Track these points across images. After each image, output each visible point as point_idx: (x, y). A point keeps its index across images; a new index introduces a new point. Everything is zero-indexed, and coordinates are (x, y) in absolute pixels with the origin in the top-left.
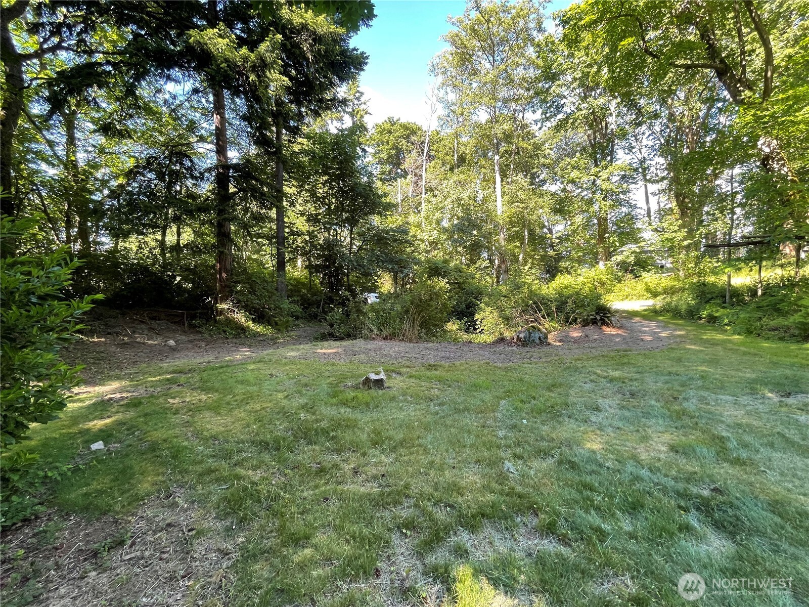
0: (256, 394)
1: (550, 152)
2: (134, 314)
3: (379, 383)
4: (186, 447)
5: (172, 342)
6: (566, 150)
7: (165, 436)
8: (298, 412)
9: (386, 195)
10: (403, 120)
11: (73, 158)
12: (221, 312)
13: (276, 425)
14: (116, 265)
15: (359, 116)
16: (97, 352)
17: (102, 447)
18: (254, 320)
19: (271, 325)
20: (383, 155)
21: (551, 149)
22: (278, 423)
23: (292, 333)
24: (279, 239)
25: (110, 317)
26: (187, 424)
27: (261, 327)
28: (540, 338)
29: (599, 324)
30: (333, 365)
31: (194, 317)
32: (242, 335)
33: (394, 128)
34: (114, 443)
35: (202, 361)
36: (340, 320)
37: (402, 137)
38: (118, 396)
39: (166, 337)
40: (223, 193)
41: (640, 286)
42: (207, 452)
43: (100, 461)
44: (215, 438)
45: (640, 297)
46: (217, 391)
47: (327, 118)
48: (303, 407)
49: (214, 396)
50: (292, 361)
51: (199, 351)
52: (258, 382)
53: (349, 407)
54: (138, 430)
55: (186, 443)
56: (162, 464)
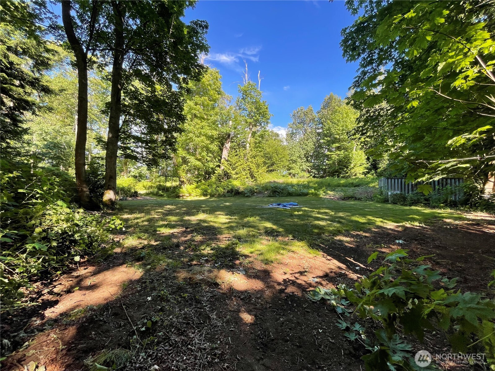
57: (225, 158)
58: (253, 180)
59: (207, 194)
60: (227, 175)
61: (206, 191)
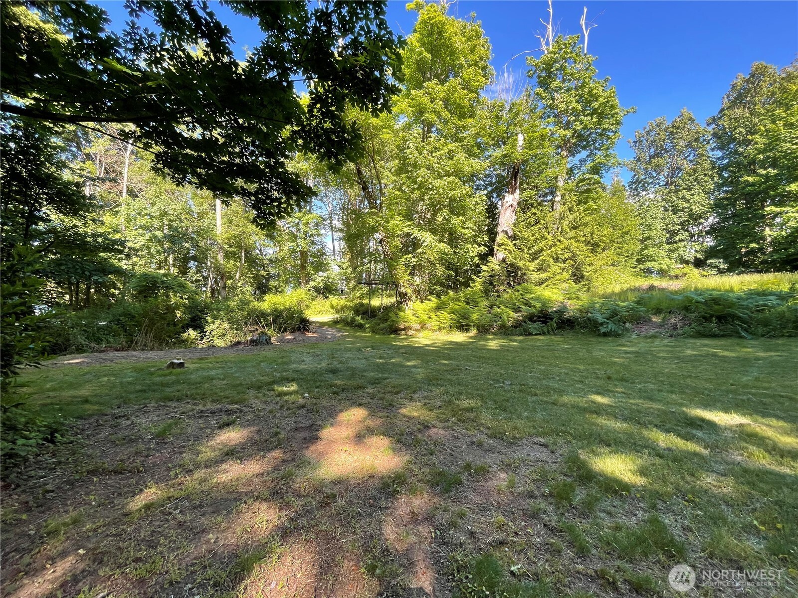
3: (181, 365)
28: (266, 340)
29: (302, 330)
41: (327, 304)
45: (327, 312)
57: (506, 232)
58: (580, 285)
59: (467, 325)
60: (514, 274)
61: (465, 316)
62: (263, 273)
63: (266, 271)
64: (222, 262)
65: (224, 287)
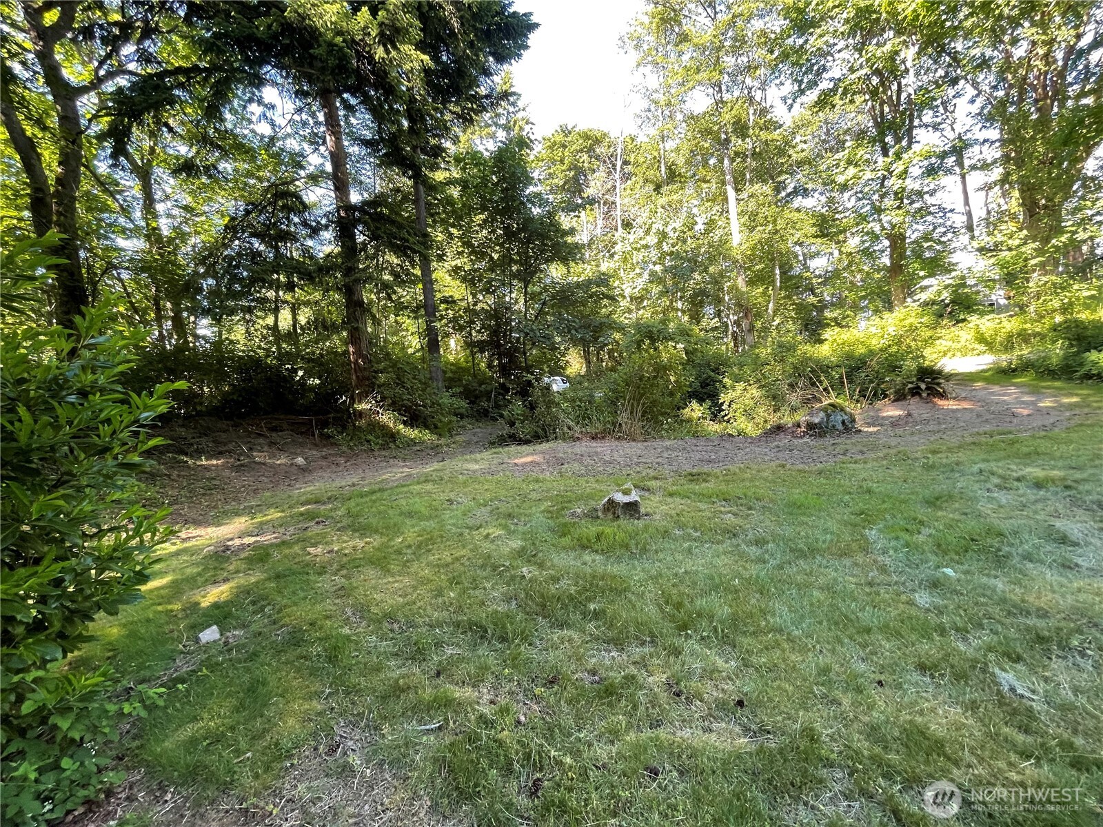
0: (436, 533)
1: (803, 146)
2: (249, 425)
3: (632, 508)
4: (348, 637)
5: (300, 460)
6: (828, 142)
7: (311, 616)
8: (515, 564)
9: (572, 231)
10: (583, 126)
11: (154, 225)
12: (360, 414)
13: (485, 589)
14: (221, 361)
15: (517, 128)
16: (208, 479)
17: (217, 636)
18: (405, 423)
19: (429, 429)
20: (556, 181)
21: (805, 142)
22: (488, 586)
23: (457, 438)
24: (427, 309)
25: (220, 430)
26: (342, 593)
27: (416, 432)
28: (843, 422)
29: (924, 395)
30: (537, 481)
31: (325, 424)
32: (391, 445)
33: (570, 139)
34: (235, 628)
35: (343, 484)
36: (522, 415)
37: (581, 151)
38: (237, 542)
39: (291, 453)
40: (349, 244)
41: (967, 335)
42: (385, 646)
43: (213, 667)
44: (390, 617)
46: (376, 531)
47: (474, 137)
48: (521, 553)
49: (375, 541)
50: (473, 477)
51: (337, 470)
52: (434, 513)
53: (597, 551)
54: (269, 604)
55: (346, 631)
56: (314, 672)
62: (812, 299)
63: (815, 295)
64: (744, 289)
65: (751, 330)
